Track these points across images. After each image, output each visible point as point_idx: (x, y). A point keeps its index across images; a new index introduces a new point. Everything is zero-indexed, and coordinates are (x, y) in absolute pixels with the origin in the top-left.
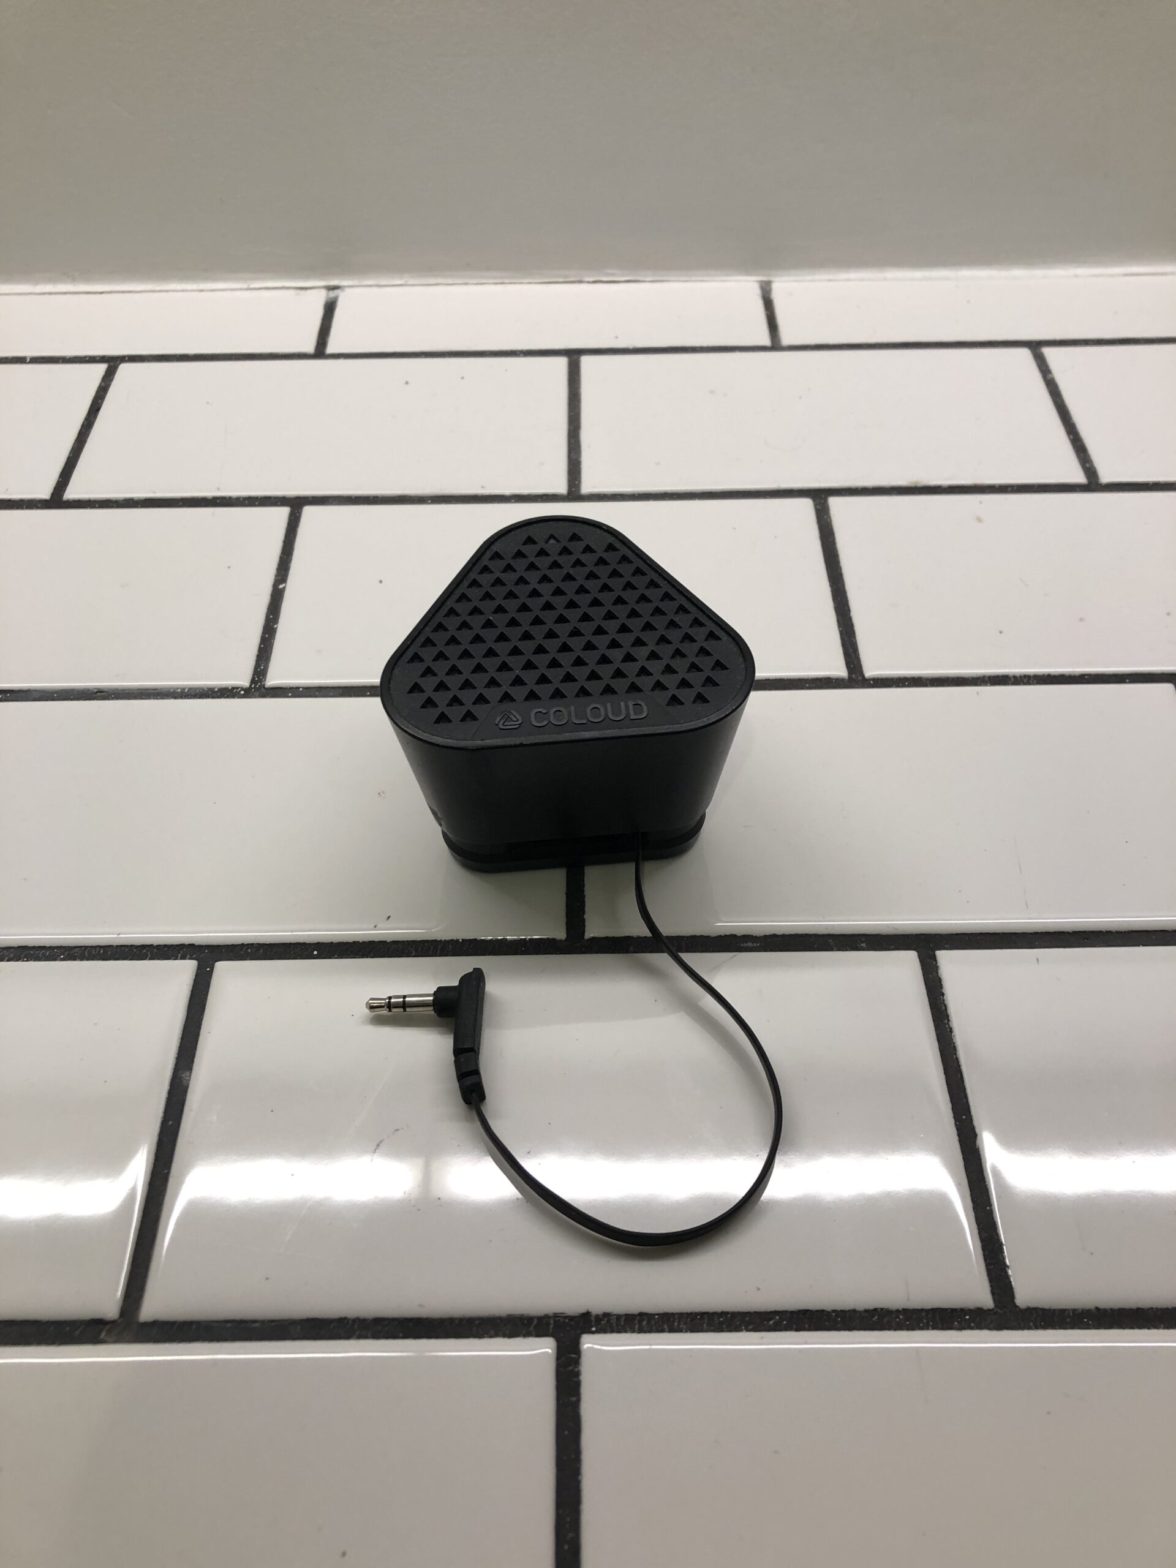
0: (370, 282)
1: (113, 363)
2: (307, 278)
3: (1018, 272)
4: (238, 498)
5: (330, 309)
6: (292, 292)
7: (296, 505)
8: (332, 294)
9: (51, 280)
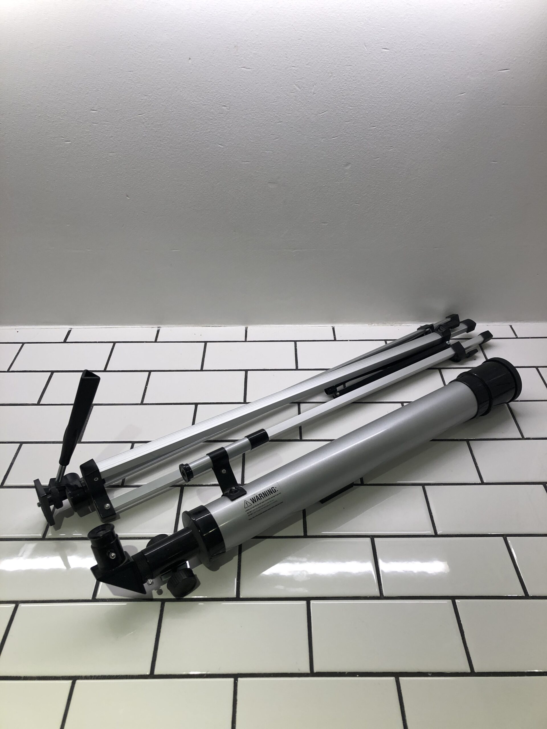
0: (166, 326)
1: (114, 343)
2: (154, 325)
3: (297, 326)
4: (139, 371)
5: (158, 332)
6: (151, 328)
7: (150, 372)
8: (159, 328)
9: (101, 325)
